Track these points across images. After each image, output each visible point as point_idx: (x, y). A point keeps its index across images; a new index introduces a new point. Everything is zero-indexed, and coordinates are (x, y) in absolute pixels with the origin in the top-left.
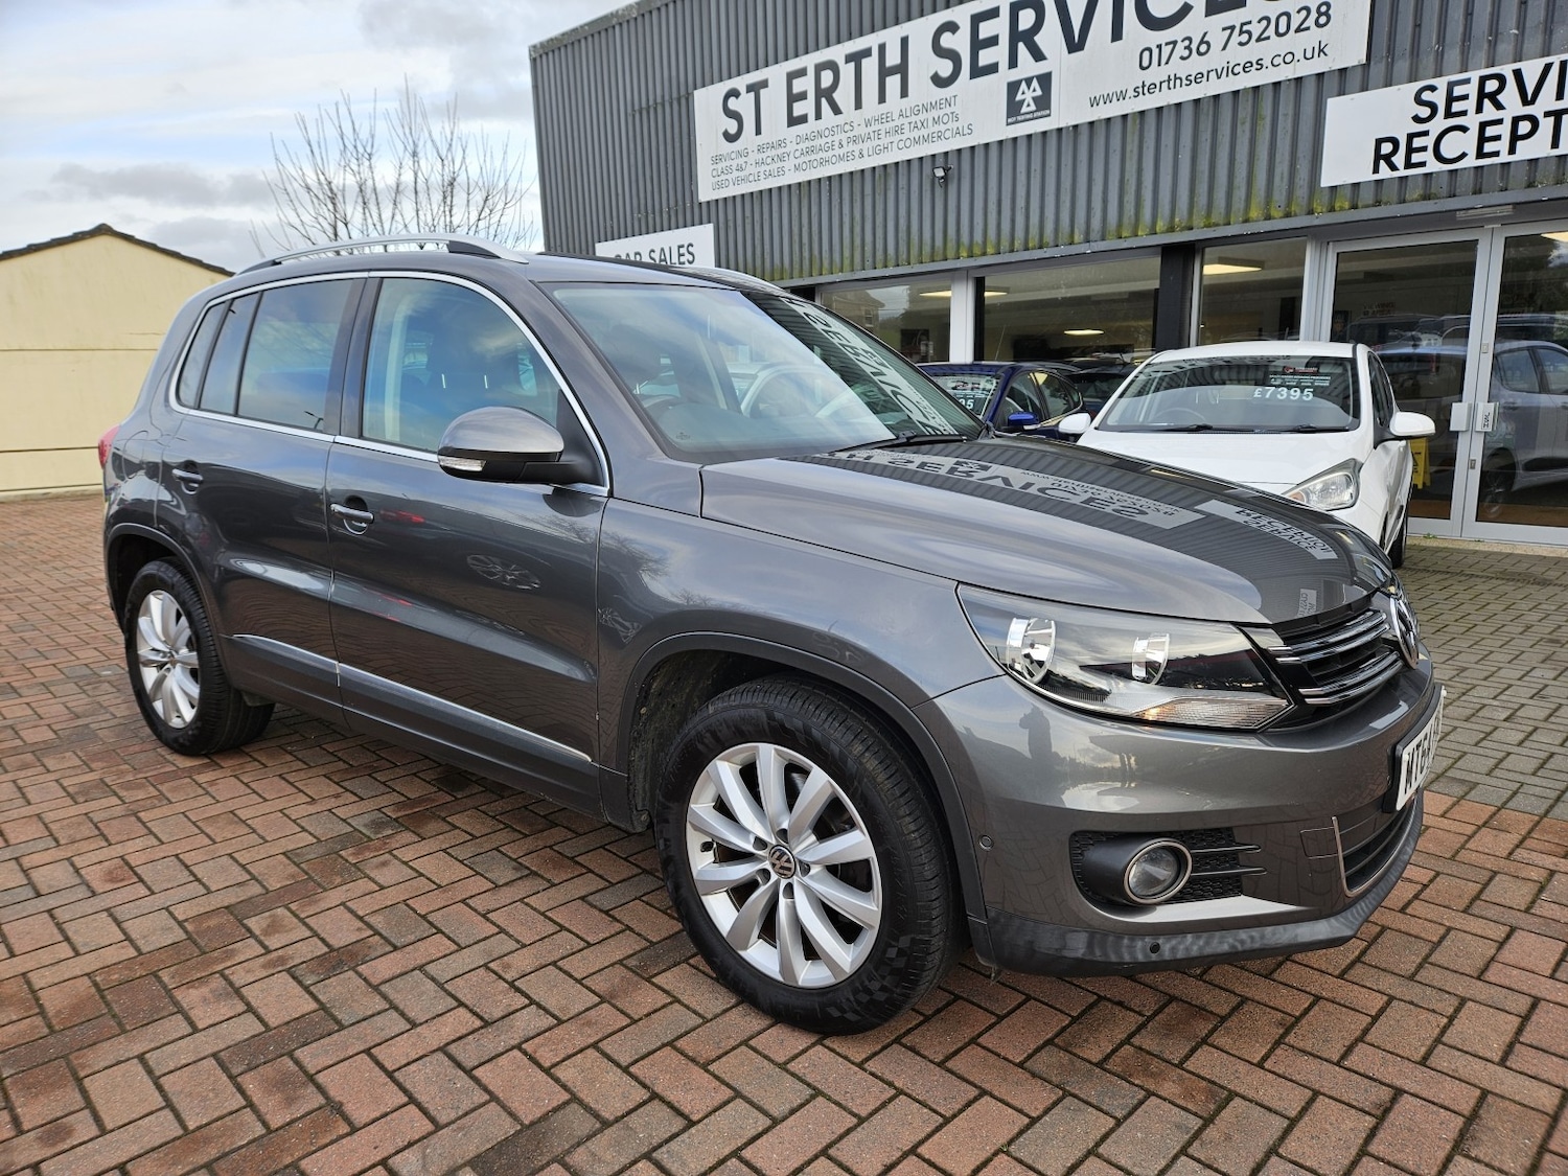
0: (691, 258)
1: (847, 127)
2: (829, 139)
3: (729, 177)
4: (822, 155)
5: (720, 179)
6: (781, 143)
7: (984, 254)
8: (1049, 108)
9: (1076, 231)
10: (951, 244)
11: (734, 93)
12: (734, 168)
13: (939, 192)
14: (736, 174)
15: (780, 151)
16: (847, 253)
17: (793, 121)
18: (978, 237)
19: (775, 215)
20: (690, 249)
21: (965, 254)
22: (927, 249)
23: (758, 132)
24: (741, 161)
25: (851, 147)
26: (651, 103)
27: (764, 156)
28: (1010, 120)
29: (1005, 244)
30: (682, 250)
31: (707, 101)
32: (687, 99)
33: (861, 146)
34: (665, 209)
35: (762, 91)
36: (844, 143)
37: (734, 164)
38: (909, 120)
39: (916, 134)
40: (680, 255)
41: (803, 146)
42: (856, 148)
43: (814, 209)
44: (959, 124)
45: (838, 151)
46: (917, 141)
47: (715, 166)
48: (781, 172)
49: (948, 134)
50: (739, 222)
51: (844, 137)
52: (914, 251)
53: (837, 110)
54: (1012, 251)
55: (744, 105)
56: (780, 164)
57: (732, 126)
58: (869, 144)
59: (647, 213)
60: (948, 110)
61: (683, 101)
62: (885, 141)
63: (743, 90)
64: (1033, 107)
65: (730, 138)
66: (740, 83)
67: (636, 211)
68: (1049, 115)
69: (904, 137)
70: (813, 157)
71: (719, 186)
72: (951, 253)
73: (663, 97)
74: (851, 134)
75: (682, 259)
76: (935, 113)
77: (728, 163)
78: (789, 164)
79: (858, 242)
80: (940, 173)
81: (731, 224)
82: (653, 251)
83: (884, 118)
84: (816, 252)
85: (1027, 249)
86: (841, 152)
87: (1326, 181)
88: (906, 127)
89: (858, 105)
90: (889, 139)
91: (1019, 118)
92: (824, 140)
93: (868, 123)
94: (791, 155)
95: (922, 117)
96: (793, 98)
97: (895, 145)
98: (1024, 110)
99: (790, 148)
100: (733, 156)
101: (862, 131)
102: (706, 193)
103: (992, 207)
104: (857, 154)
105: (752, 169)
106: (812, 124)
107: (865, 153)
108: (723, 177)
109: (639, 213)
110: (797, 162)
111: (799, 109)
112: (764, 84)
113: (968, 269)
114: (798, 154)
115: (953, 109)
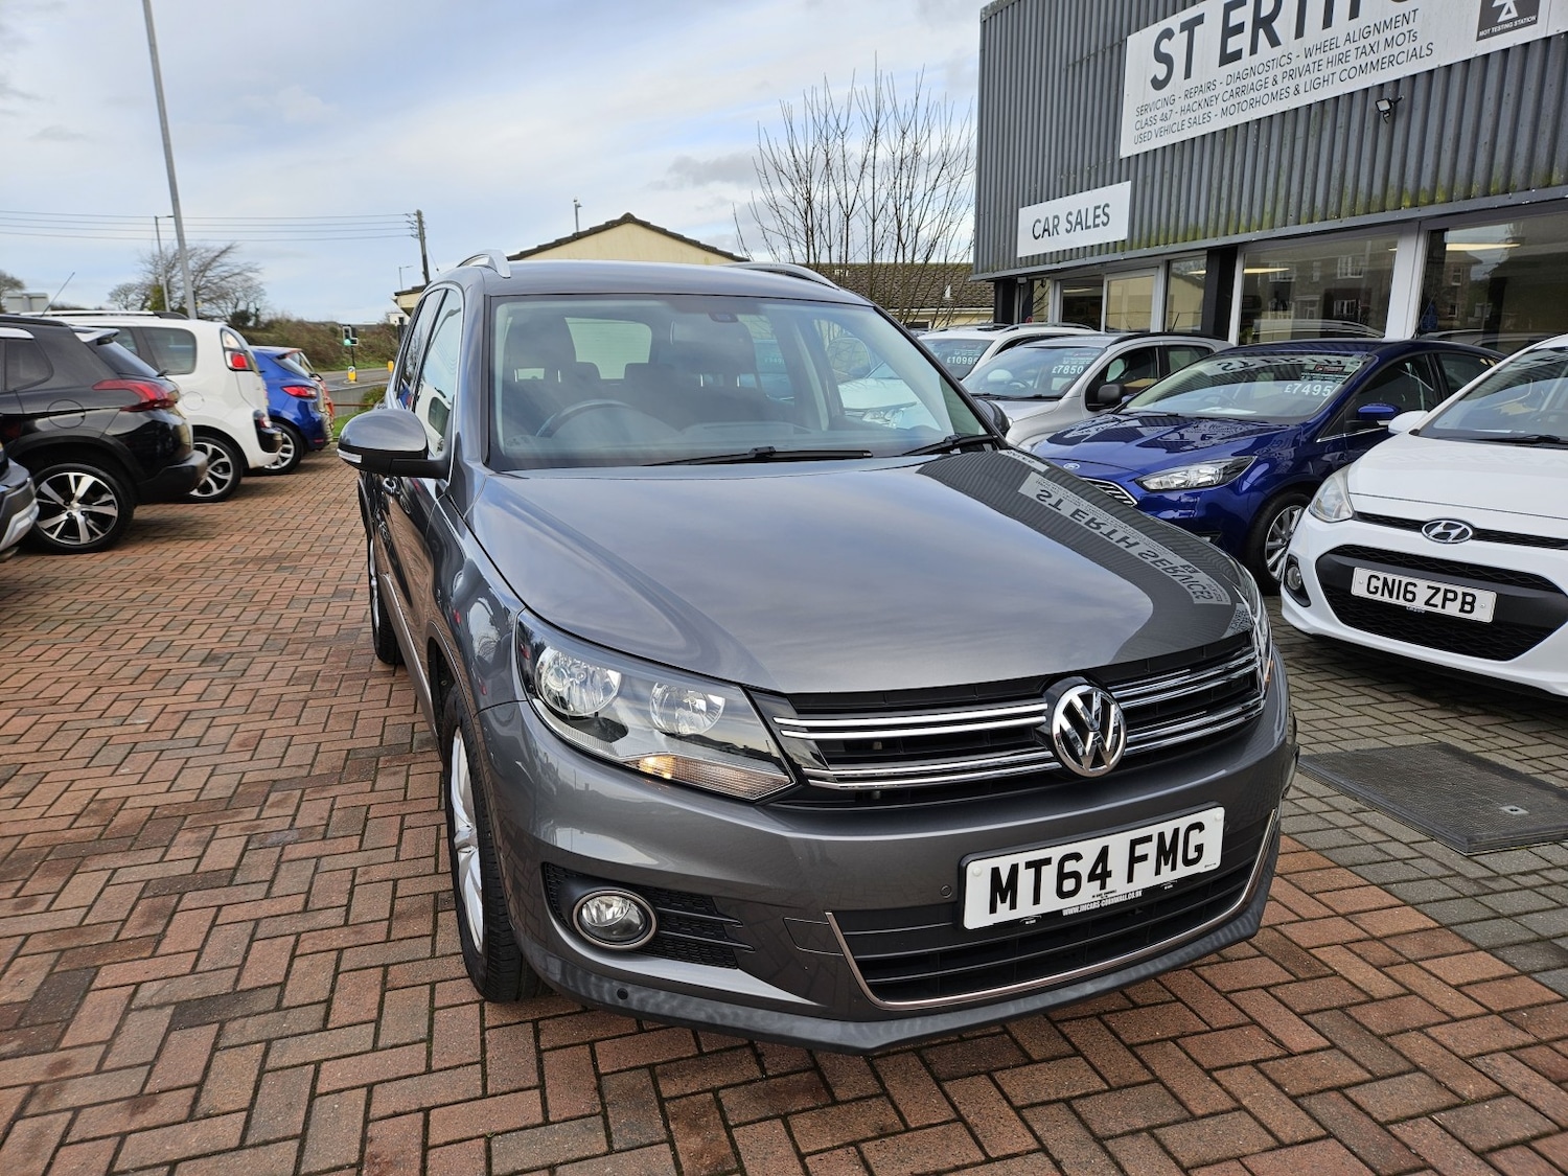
0: (1105, 220)
1: (1285, 60)
2: (1262, 77)
3: (1152, 128)
4: (1253, 95)
5: (1143, 131)
6: (1211, 86)
7: (1432, 202)
8: (1536, 13)
9: (1556, 169)
10: (1392, 191)
11: (1168, 34)
12: (1158, 118)
13: (1384, 128)
14: (1160, 124)
15: (1208, 95)
16: (1268, 208)
17: (1227, 58)
18: (1426, 183)
19: (1196, 167)
20: (1106, 210)
21: (1408, 204)
22: (1362, 198)
23: (1188, 75)
24: (1166, 110)
25: (1288, 82)
26: (1085, 55)
27: (1191, 101)
28: (1482, 34)
29: (1459, 189)
30: (1099, 212)
31: (1139, 46)
32: (1120, 46)
33: (1298, 80)
34: (1086, 168)
35: (1197, 29)
36: (1279, 79)
37: (1159, 113)
38: (1356, 45)
39: (1363, 60)
40: (1096, 217)
41: (1233, 86)
42: (1292, 84)
43: (1238, 158)
44: (1417, 45)
45: (1271, 89)
46: (1362, 70)
47: (1139, 118)
48: (1207, 117)
49: (1402, 57)
50: (1157, 177)
51: (1279, 71)
52: (1347, 202)
53: (1274, 41)
54: (1468, 197)
55: (1175, 47)
56: (1207, 110)
57: (1161, 71)
58: (1307, 77)
59: (1069, 173)
60: (1405, 28)
61: (1116, 49)
62: (1326, 72)
63: (1176, 29)
64: (1514, 14)
65: (1158, 84)
66: (1174, 22)
67: (1059, 172)
68: (1535, 22)
69: (1348, 66)
70: (1244, 98)
71: (1142, 138)
72: (1390, 203)
73: (1097, 47)
74: (1287, 68)
75: (1098, 221)
76: (1388, 34)
77: (1152, 114)
78: (1216, 109)
79: (1282, 193)
80: (1384, 106)
81: (1149, 180)
82: (1070, 214)
83: (1331, 44)
84: (1234, 207)
85: (1487, 194)
86: (1274, 89)
88: (1353, 53)
89: (1299, 33)
90: (1331, 70)
91: (1494, 29)
92: (1258, 77)
93: (1308, 53)
94: (1220, 98)
95: (1372, 40)
96: (1230, 31)
97: (1336, 76)
98: (1503, 17)
99: (1220, 89)
100: (1159, 104)
101: (1302, 62)
102: (1128, 148)
103: (1448, 145)
104: (1292, 90)
105: (1176, 118)
106: (1247, 60)
107: (1301, 89)
108: (1147, 129)
109: (1062, 173)
110: (1224, 106)
111: (1234, 44)
112: (1199, 20)
113: (1420, 220)
114: (1227, 96)
115: (1411, 26)
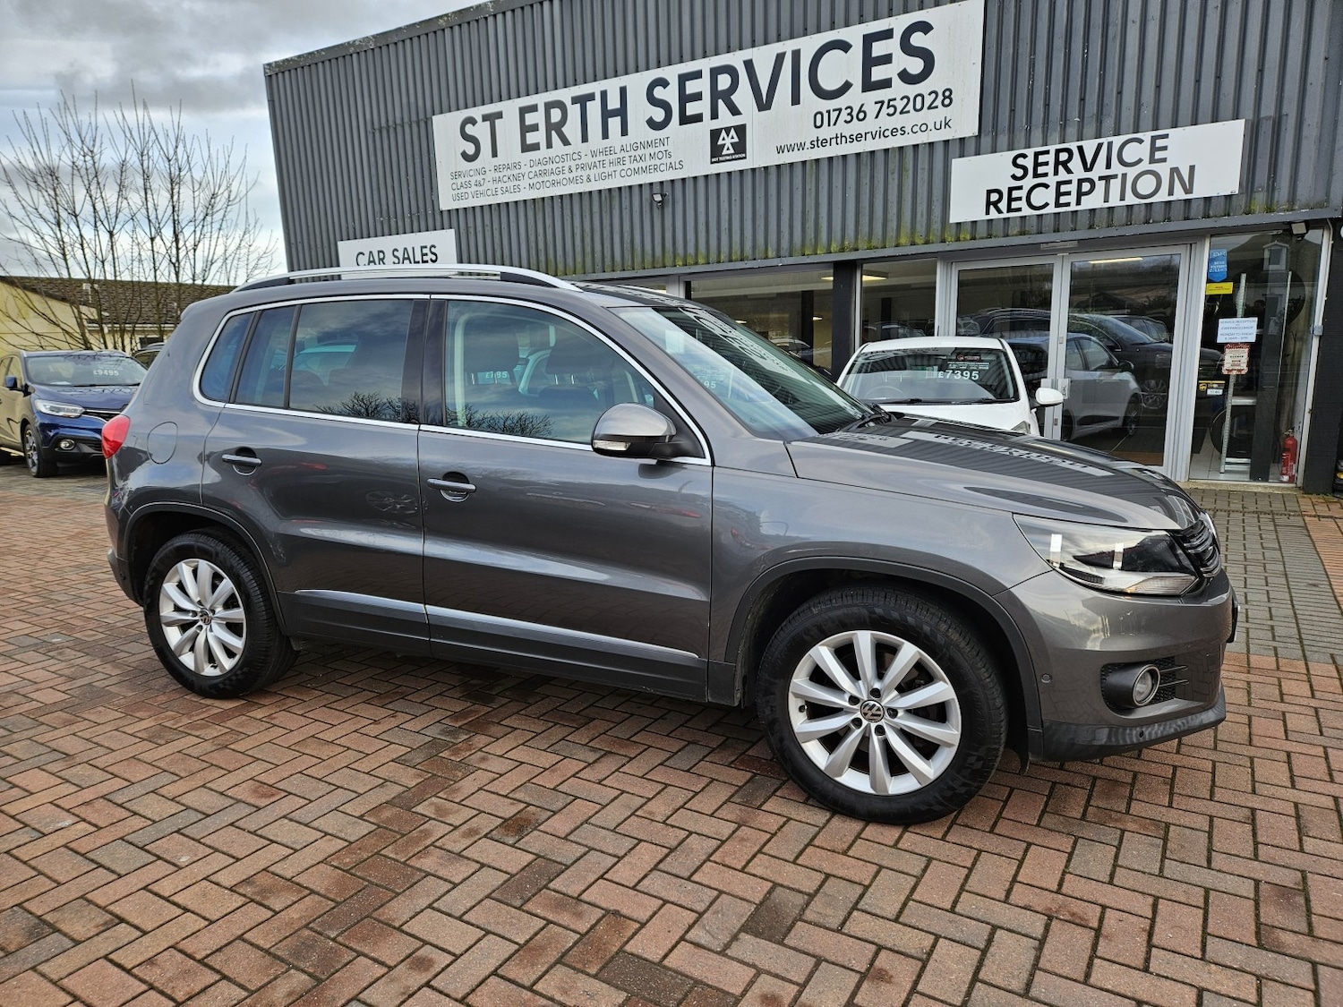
0: (434, 258)
1: (575, 156)
2: (560, 165)
3: (468, 190)
4: (553, 177)
5: (460, 191)
6: (517, 165)
7: (696, 263)
8: (745, 152)
9: (770, 248)
10: (669, 255)
11: (472, 121)
12: (473, 183)
13: (657, 213)
14: (474, 188)
15: (515, 172)
16: (579, 259)
17: (526, 148)
18: (691, 250)
19: (513, 225)
20: (433, 250)
21: (681, 263)
22: (648, 258)
23: (495, 154)
24: (479, 178)
25: (580, 172)
26: (391, 123)
27: (501, 175)
28: (714, 160)
29: (713, 256)
30: (425, 251)
31: (445, 126)
32: (426, 123)
33: (588, 172)
34: (407, 214)
35: (497, 121)
36: (574, 169)
37: (473, 180)
38: (629, 154)
39: (636, 165)
40: (423, 255)
41: (537, 169)
42: (585, 173)
43: (549, 222)
44: (671, 160)
45: (567, 175)
46: (636, 172)
47: (454, 181)
48: (517, 189)
49: (663, 168)
50: (479, 228)
51: (573, 164)
52: (638, 260)
53: (566, 142)
54: (719, 262)
55: (481, 131)
56: (517, 183)
57: (470, 149)
58: (592, 173)
59: (389, 217)
60: (662, 148)
61: (422, 124)
62: (609, 169)
63: (479, 119)
64: (732, 151)
65: (468, 158)
66: (477, 112)
67: (378, 215)
68: (745, 158)
69: (625, 167)
70: (546, 179)
71: (459, 197)
72: (669, 261)
73: (402, 119)
74: (579, 162)
75: (425, 258)
76: (651, 150)
77: (467, 179)
78: (524, 183)
79: (588, 249)
80: (658, 198)
81: (472, 230)
82: (396, 250)
83: (610, 151)
84: (551, 256)
85: (731, 261)
86: (571, 176)
87: (953, 219)
88: (627, 159)
89: (585, 139)
90: (613, 168)
91: (721, 159)
92: (555, 165)
93: (594, 154)
94: (526, 177)
95: (640, 152)
96: (525, 129)
97: (618, 173)
98: (725, 152)
99: (525, 170)
100: (472, 173)
101: (590, 160)
102: (446, 202)
103: (702, 227)
104: (585, 178)
105: (492, 186)
106: (543, 152)
107: (592, 178)
108: (463, 190)
109: (382, 217)
110: (531, 182)
111: (531, 138)
112: (499, 115)
113: (679, 275)
114: (532, 175)
115: (666, 148)
